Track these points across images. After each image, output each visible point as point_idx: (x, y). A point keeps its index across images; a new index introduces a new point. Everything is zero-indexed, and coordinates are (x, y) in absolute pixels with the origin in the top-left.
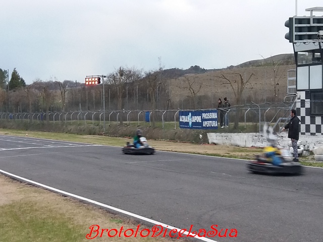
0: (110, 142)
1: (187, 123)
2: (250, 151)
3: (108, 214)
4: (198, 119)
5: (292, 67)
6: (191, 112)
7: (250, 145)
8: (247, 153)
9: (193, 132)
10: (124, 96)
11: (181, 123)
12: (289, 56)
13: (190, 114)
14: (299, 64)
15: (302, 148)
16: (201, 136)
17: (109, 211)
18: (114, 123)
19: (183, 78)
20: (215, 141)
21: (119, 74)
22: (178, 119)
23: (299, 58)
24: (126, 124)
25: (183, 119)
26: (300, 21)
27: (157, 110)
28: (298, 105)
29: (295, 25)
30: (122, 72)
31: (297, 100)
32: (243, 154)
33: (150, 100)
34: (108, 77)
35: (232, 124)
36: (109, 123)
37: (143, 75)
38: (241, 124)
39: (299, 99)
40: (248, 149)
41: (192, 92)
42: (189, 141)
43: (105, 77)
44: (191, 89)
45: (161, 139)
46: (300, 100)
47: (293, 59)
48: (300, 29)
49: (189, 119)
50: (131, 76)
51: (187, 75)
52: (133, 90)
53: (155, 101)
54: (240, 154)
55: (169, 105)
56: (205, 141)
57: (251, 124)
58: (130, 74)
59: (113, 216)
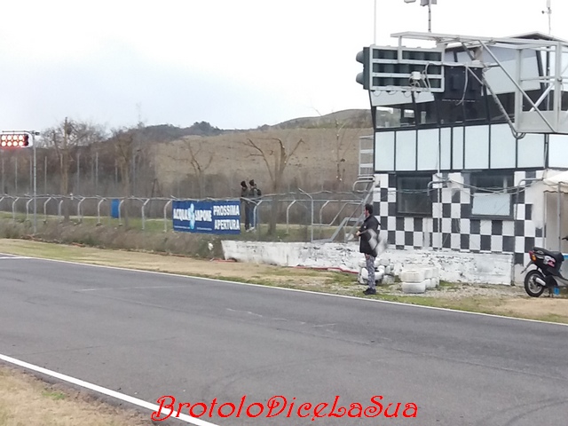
0: (46, 252)
1: (187, 223)
2: (294, 274)
3: (40, 383)
4: (206, 215)
5: (367, 132)
6: (194, 203)
7: (294, 263)
8: (291, 278)
9: (198, 237)
10: (72, 170)
11: (177, 222)
12: (362, 113)
13: (192, 206)
14: (378, 127)
15: (381, 271)
16: (211, 245)
17: (40, 378)
18: (53, 218)
19: (180, 142)
20: (235, 256)
21: (63, 131)
22: (170, 215)
23: (378, 117)
24: (75, 220)
25: (180, 214)
26: (381, 53)
27: (133, 197)
28: (377, 197)
29: (372, 61)
30: (69, 128)
31: (374, 189)
32: (284, 278)
33: (120, 179)
34: (44, 135)
35: (265, 226)
36: (44, 217)
37: (108, 134)
38: (280, 226)
39: (378, 186)
40: (292, 271)
41: (196, 167)
42: (189, 253)
43: (37, 134)
44: (195, 163)
45: (140, 248)
46: (379, 189)
47: (369, 118)
48: (381, 68)
49: (190, 215)
50: (85, 135)
51: (188, 137)
52: (89, 159)
53: (130, 180)
54: (278, 278)
55: (155, 190)
56: (218, 254)
57: (297, 226)
58: (83, 132)
59: (48, 386)
